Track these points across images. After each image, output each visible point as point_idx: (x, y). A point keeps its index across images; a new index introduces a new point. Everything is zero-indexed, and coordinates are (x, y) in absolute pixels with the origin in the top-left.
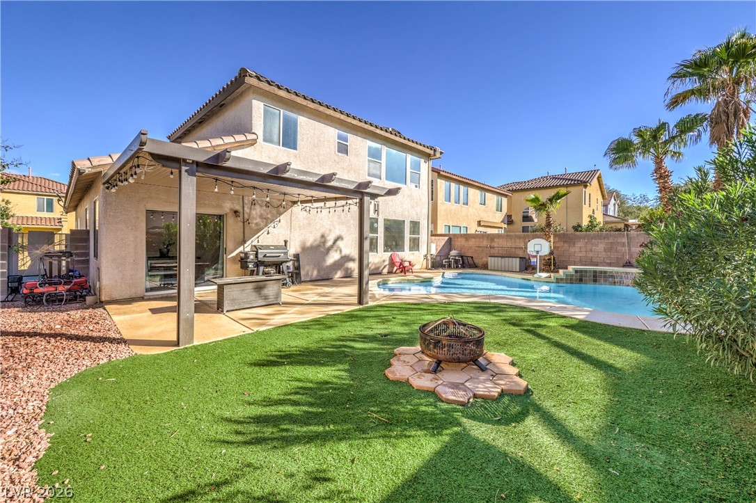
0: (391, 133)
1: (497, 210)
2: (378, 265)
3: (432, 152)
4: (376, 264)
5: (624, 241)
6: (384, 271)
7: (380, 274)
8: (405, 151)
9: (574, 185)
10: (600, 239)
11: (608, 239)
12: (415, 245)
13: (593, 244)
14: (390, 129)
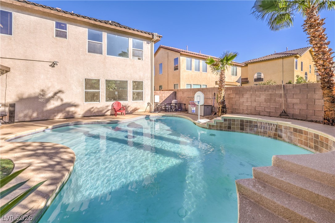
0: (111, 24)
1: (233, 75)
2: (101, 109)
3: (151, 36)
4: (99, 109)
5: (281, 93)
6: (106, 114)
7: (103, 115)
8: (127, 36)
9: (288, 57)
10: (262, 91)
11: (268, 91)
12: (138, 96)
13: (256, 96)
14: (110, 22)
